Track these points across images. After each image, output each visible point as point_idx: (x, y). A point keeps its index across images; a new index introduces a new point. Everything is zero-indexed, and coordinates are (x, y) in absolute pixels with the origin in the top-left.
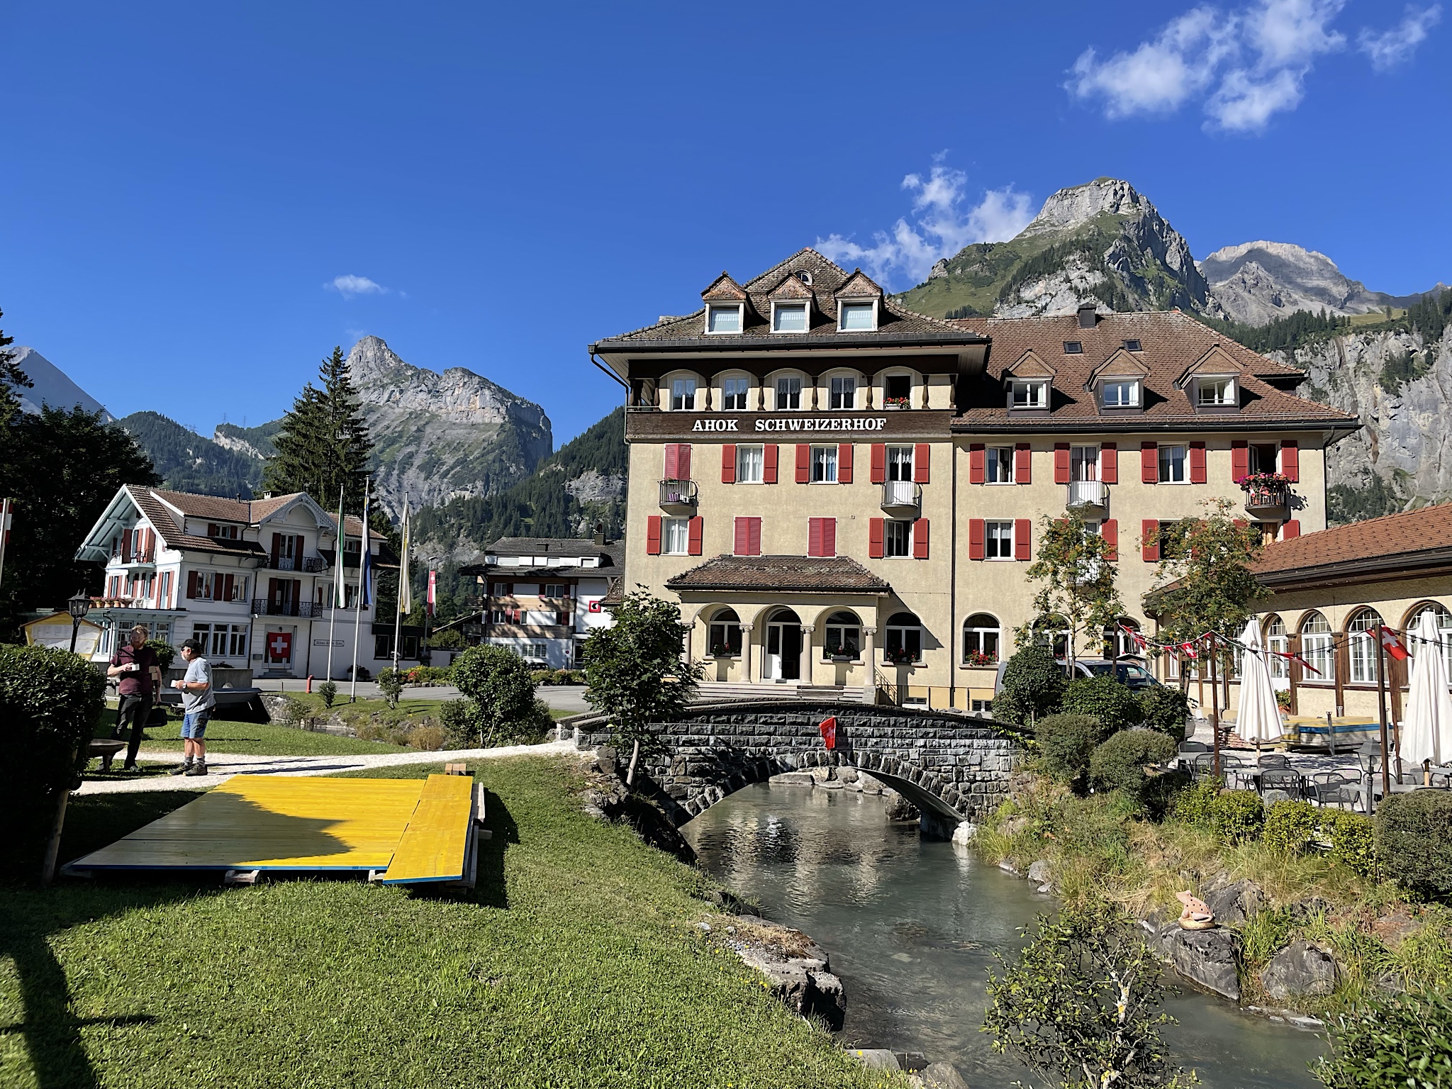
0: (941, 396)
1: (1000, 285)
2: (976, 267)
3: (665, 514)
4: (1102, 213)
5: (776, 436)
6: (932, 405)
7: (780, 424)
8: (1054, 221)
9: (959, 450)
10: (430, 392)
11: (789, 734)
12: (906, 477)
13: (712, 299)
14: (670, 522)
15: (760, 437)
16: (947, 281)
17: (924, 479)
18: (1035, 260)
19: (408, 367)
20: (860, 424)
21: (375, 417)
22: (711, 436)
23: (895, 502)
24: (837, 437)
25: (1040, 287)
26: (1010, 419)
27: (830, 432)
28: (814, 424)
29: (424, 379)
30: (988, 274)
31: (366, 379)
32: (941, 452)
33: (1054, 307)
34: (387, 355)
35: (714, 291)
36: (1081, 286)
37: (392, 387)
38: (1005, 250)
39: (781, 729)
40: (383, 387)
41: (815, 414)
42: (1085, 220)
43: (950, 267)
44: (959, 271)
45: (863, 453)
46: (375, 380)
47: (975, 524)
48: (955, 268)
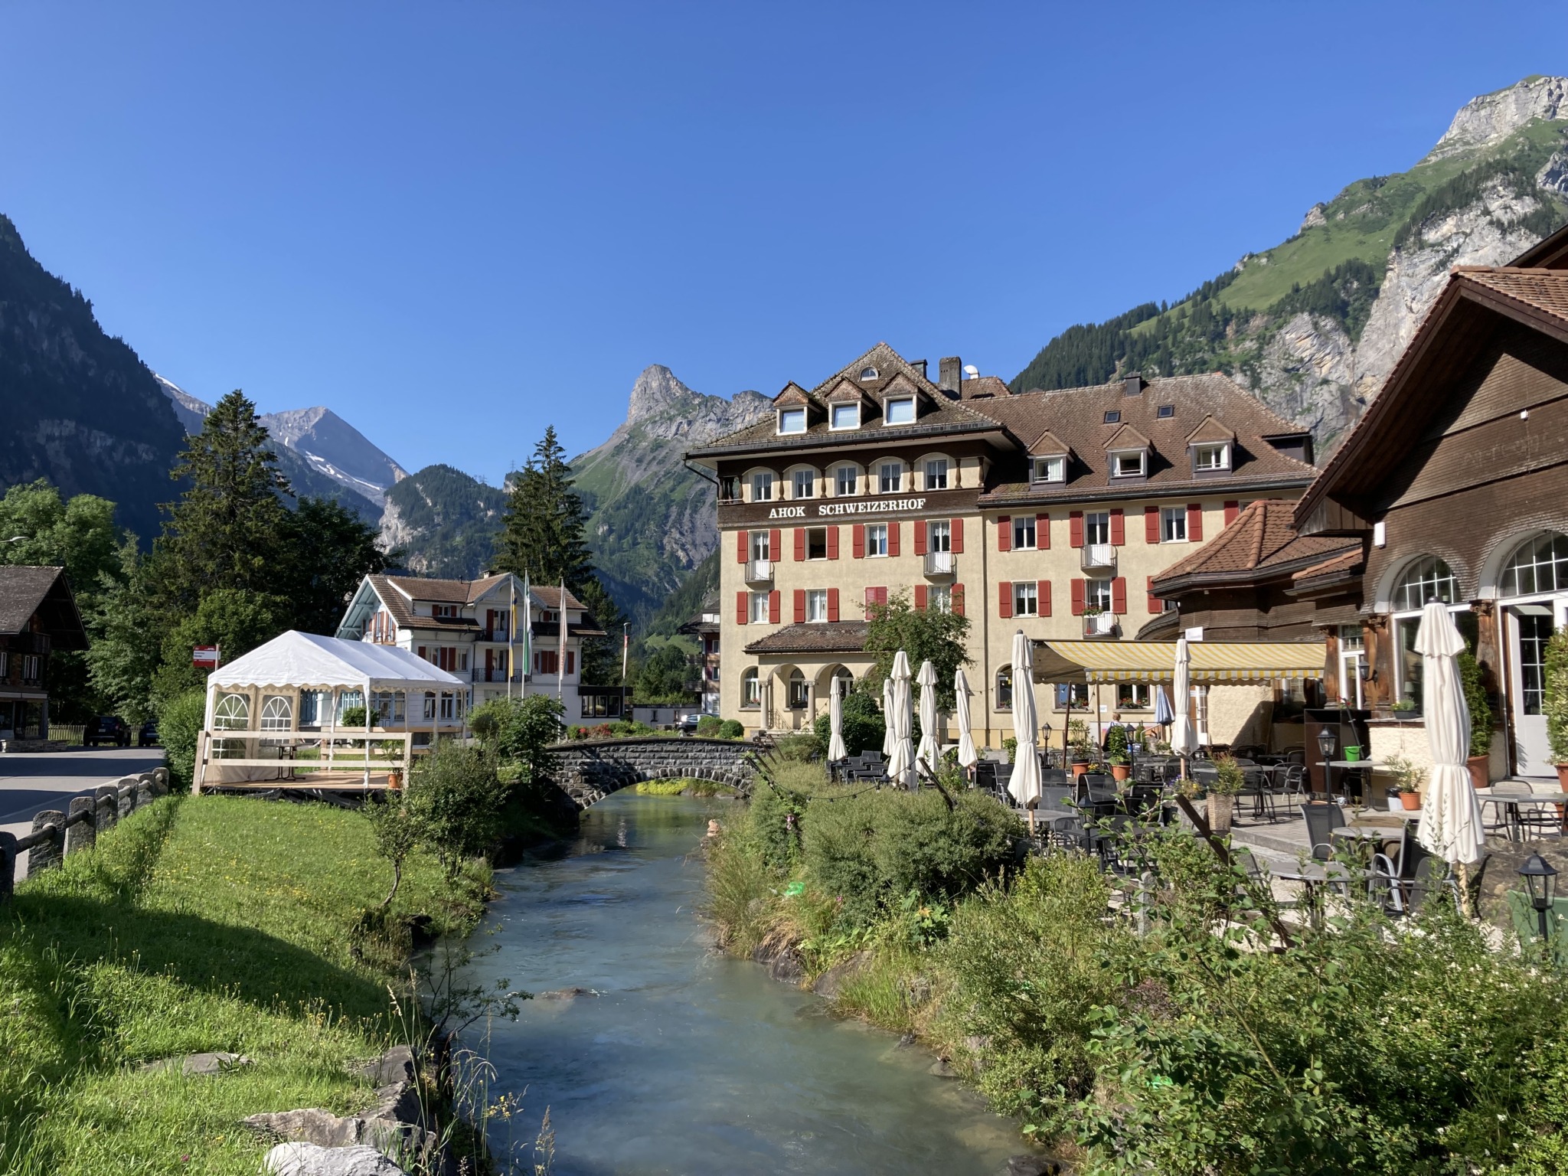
0: (971, 476)
1: (1395, 226)
2: (1364, 208)
3: (750, 590)
4: (1534, 120)
5: (836, 519)
6: (964, 485)
7: (839, 509)
8: (1468, 137)
9: (988, 522)
10: (719, 420)
11: (649, 758)
12: (946, 548)
13: (781, 404)
14: (755, 596)
15: (823, 520)
16: (1325, 229)
17: (959, 549)
18: (1441, 192)
19: (696, 395)
20: (904, 505)
21: (664, 454)
22: (784, 522)
23: (937, 571)
24: (886, 517)
25: (1449, 226)
26: (1029, 493)
27: (880, 513)
28: (866, 507)
29: (712, 406)
30: (1380, 214)
31: (652, 412)
32: (972, 525)
33: (1470, 249)
34: (672, 384)
35: (782, 399)
36: (1505, 220)
37: (679, 419)
38: (1402, 182)
39: (643, 755)
40: (671, 419)
41: (868, 497)
42: (1511, 132)
43: (1330, 211)
44: (1341, 216)
45: (908, 529)
46: (662, 413)
47: (1004, 587)
48: (1335, 213)
